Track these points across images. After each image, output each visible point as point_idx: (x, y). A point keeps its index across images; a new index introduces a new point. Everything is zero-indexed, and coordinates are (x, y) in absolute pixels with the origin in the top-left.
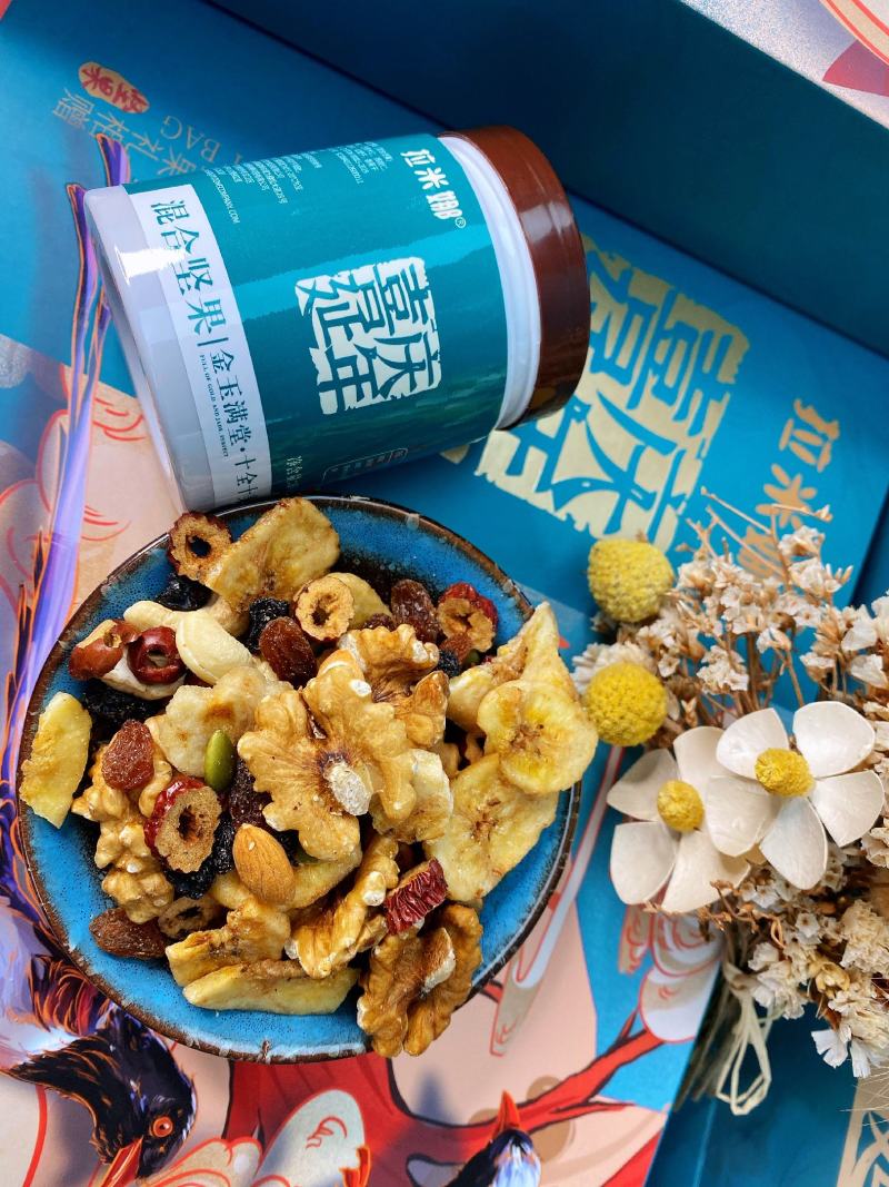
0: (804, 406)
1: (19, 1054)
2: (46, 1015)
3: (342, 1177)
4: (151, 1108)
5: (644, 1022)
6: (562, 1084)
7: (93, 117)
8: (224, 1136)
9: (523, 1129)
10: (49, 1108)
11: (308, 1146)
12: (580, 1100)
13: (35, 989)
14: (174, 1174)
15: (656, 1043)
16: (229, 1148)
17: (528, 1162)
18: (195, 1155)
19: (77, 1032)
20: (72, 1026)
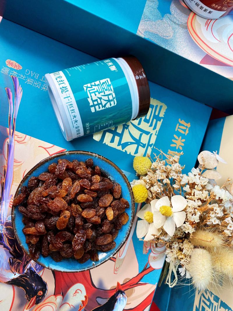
0: (181, 120)
1: (7, 279)
2: (13, 270)
3: (81, 302)
4: (38, 289)
5: (150, 265)
6: (131, 279)
7: (10, 72)
8: (54, 294)
9: (123, 290)
10: (15, 290)
11: (73, 296)
12: (136, 283)
13: (10, 265)
14: (44, 303)
15: (153, 270)
16: (56, 297)
17: (124, 297)
18: (48, 299)
19: (20, 274)
20: (19, 272)
